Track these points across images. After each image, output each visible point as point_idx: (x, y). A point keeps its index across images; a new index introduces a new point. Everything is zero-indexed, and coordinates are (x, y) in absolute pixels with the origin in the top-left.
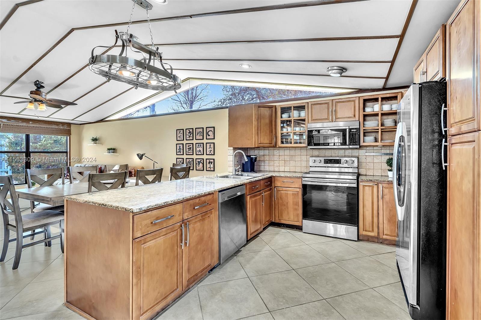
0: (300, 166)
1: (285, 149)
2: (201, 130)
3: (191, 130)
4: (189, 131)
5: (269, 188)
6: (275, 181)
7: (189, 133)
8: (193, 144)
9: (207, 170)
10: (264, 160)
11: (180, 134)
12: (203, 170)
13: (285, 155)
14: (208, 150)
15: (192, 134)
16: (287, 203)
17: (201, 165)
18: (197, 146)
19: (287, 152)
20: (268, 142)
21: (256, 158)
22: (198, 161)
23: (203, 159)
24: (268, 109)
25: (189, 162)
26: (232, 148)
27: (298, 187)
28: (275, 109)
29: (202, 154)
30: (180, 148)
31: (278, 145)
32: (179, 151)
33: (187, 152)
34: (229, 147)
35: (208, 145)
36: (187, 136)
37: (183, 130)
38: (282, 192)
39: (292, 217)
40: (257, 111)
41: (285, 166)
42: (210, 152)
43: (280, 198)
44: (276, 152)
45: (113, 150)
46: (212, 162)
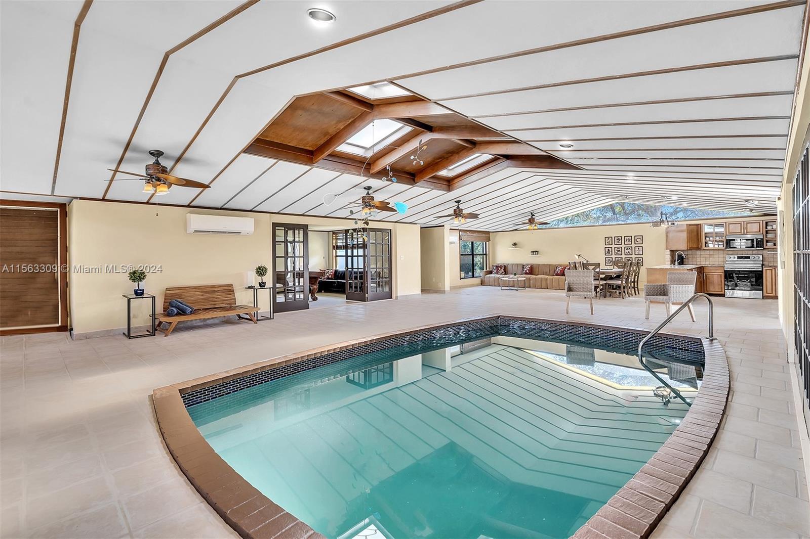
0: (718, 261)
1: (706, 250)
2: (630, 238)
3: (620, 238)
6: (704, 269)
7: (617, 240)
8: (621, 247)
10: (688, 258)
11: (609, 241)
13: (705, 254)
14: (637, 251)
15: (620, 241)
16: (713, 282)
18: (626, 249)
20: (696, 246)
23: (632, 258)
24: (696, 226)
26: (669, 250)
27: (721, 272)
28: (700, 226)
29: (631, 254)
30: (608, 250)
31: (703, 248)
33: (616, 253)
34: (664, 250)
35: (637, 249)
37: (612, 237)
38: (710, 275)
39: (716, 289)
42: (639, 253)
43: (708, 278)
45: (535, 252)
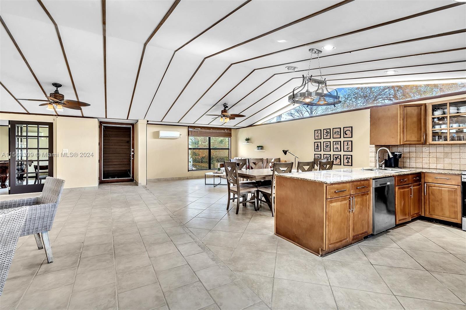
0: (459, 164)
1: (437, 146)
2: (339, 130)
3: (328, 130)
4: (327, 131)
5: (418, 183)
6: (425, 177)
7: (326, 133)
8: (330, 142)
9: (344, 165)
10: (410, 157)
11: (318, 134)
12: (341, 165)
13: (437, 152)
14: (346, 147)
15: (329, 134)
16: (441, 199)
17: (338, 160)
18: (334, 144)
19: (440, 149)
20: (416, 139)
21: (401, 155)
22: (335, 157)
23: (340, 155)
24: (416, 108)
25: (326, 157)
26: (374, 145)
27: (456, 184)
28: (424, 107)
29: (340, 150)
30: (317, 145)
31: (429, 143)
32: (317, 148)
33: (324, 149)
34: (370, 144)
35: (346, 143)
36: (325, 136)
37: (321, 130)
38: (435, 188)
39: (447, 213)
40: (402, 111)
41: (437, 163)
42: (348, 149)
43: (432, 193)
44: (425, 149)
45: (261, 147)
46: (350, 158)
